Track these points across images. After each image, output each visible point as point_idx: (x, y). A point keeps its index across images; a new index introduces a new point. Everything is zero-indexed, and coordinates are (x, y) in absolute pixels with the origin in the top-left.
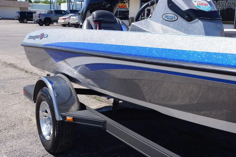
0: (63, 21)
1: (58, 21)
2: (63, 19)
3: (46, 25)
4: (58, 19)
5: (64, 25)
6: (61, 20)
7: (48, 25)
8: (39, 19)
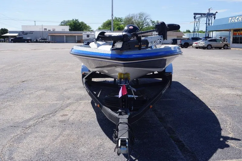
0: (196, 45)
1: (193, 45)
2: (196, 43)
3: (185, 48)
4: (193, 43)
5: (197, 48)
6: (194, 44)
7: (187, 48)
8: (180, 43)
